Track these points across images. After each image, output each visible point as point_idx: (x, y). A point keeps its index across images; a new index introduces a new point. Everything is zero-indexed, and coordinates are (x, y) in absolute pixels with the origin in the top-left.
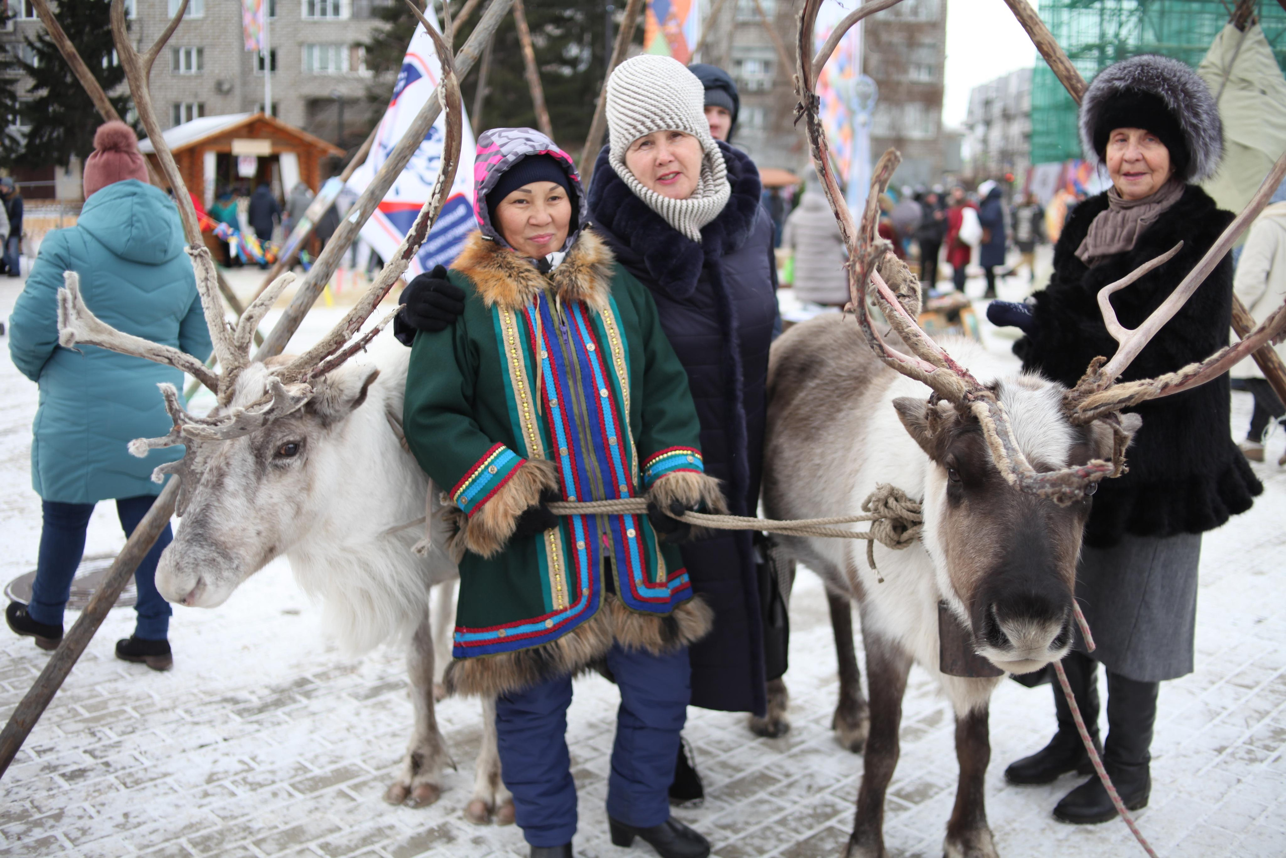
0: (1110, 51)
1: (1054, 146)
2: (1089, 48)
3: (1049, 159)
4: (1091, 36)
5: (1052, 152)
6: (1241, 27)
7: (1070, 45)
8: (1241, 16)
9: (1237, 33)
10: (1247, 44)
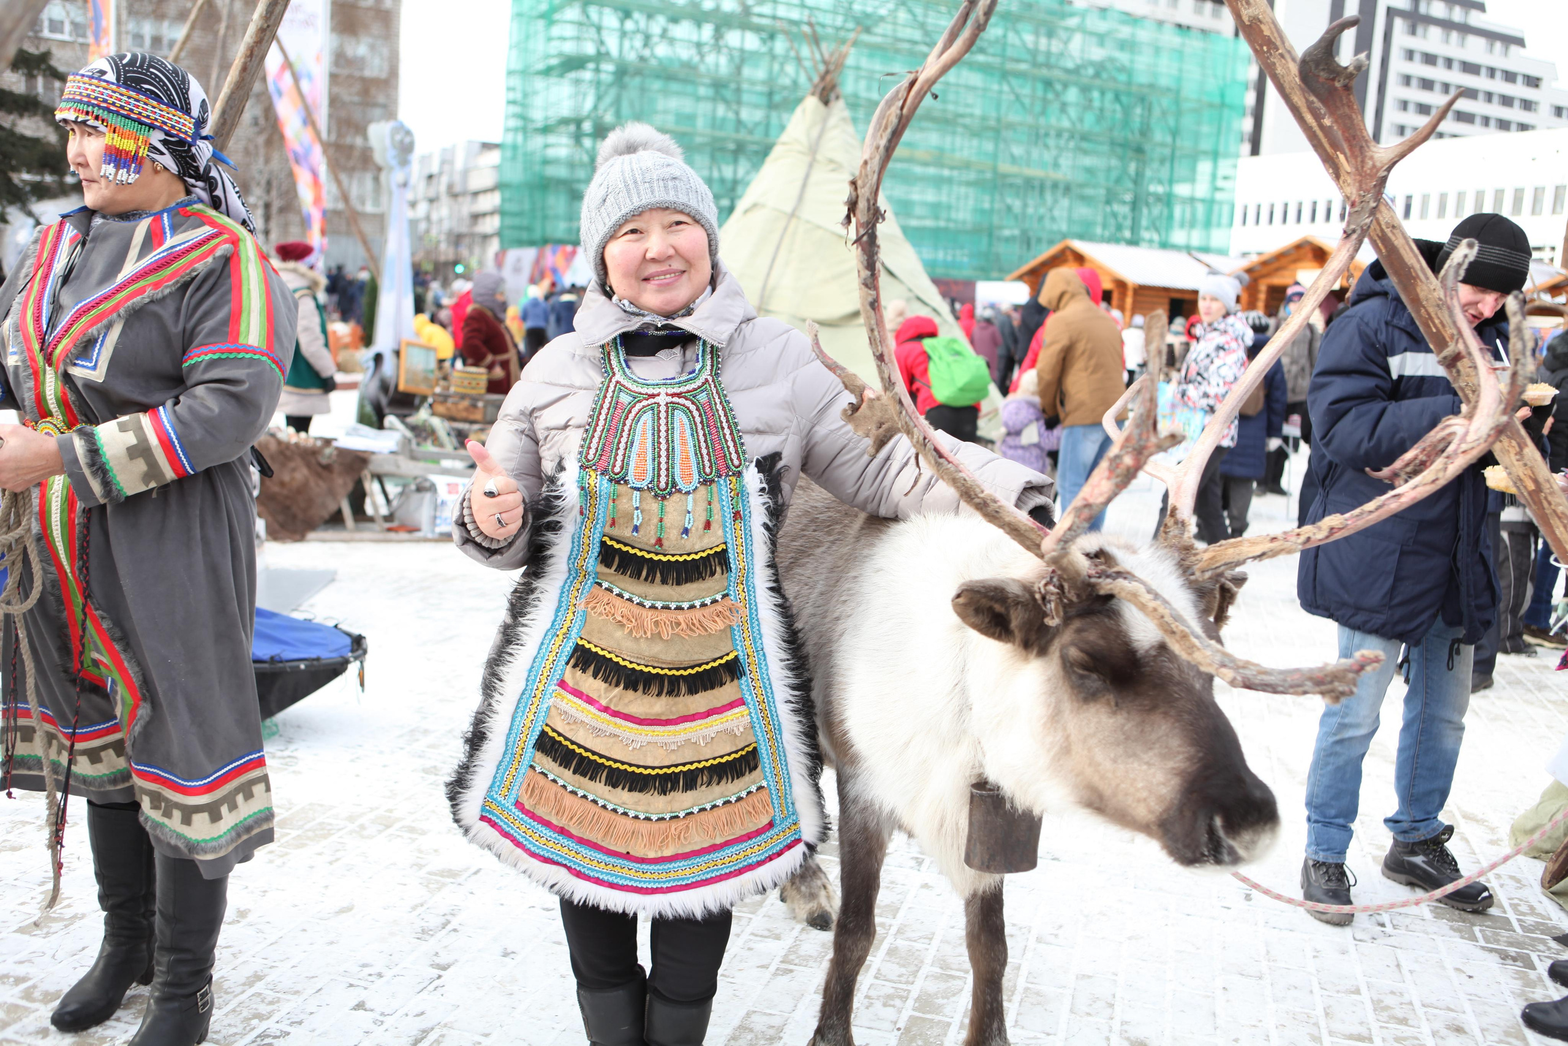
0: (587, 126)
1: (528, 229)
2: (564, 121)
3: (521, 243)
4: (565, 110)
5: (525, 236)
6: (826, 102)
7: (547, 118)
8: (824, 89)
9: (821, 106)
10: (833, 121)
